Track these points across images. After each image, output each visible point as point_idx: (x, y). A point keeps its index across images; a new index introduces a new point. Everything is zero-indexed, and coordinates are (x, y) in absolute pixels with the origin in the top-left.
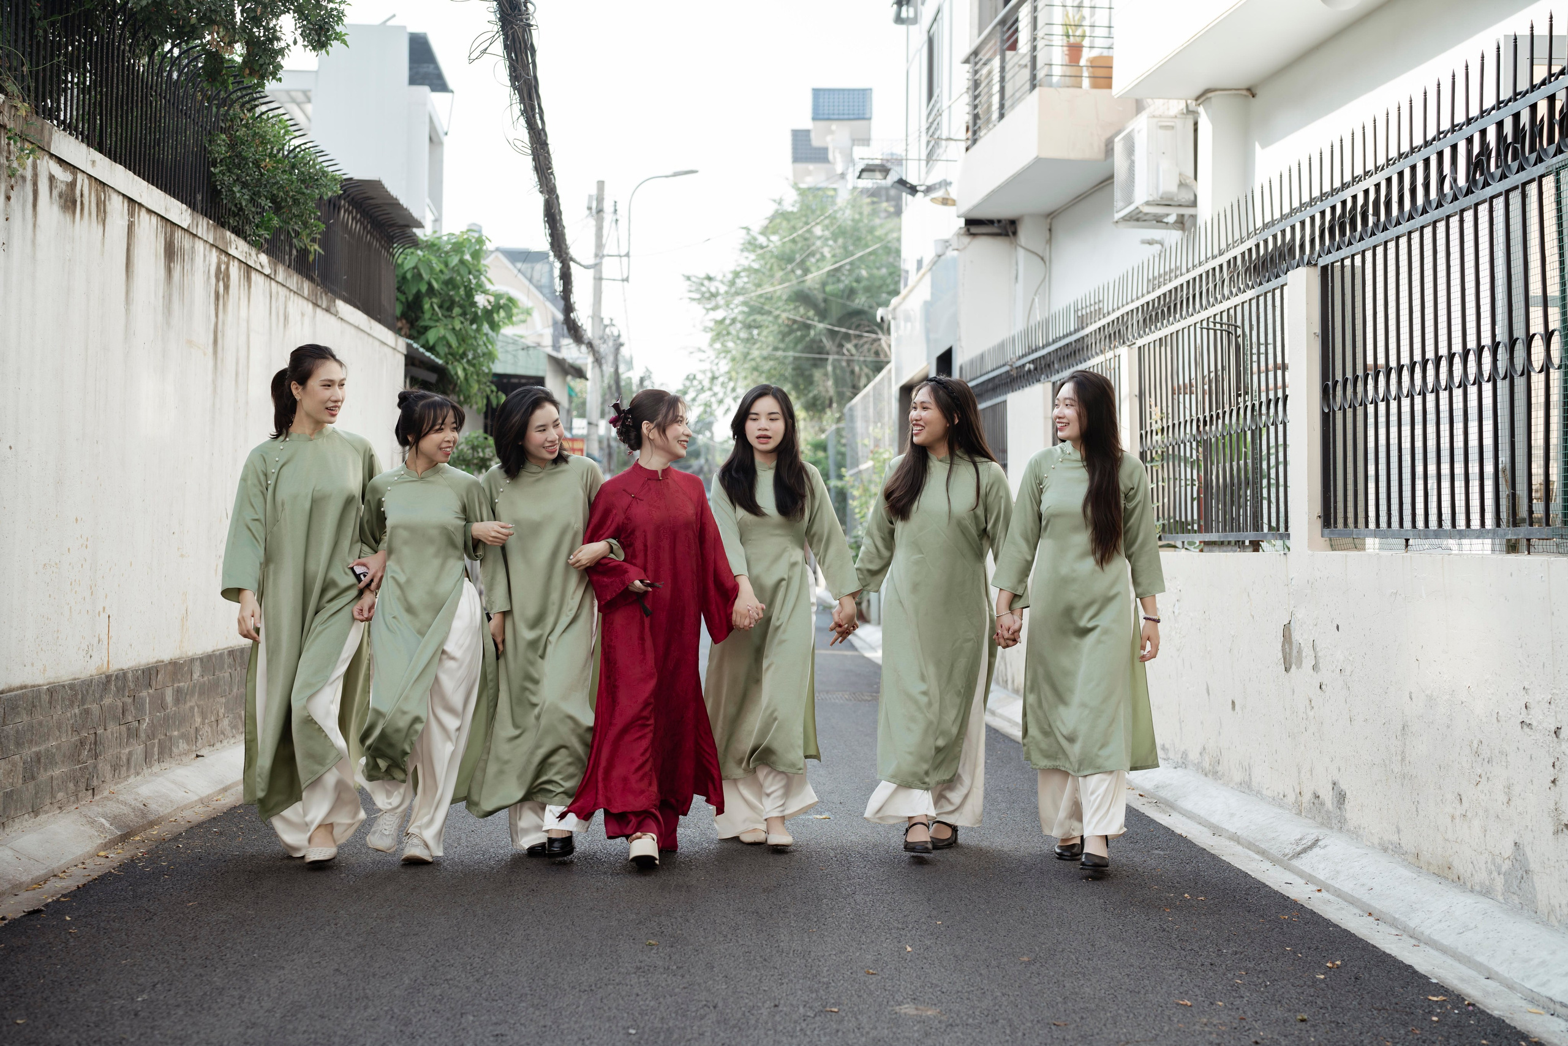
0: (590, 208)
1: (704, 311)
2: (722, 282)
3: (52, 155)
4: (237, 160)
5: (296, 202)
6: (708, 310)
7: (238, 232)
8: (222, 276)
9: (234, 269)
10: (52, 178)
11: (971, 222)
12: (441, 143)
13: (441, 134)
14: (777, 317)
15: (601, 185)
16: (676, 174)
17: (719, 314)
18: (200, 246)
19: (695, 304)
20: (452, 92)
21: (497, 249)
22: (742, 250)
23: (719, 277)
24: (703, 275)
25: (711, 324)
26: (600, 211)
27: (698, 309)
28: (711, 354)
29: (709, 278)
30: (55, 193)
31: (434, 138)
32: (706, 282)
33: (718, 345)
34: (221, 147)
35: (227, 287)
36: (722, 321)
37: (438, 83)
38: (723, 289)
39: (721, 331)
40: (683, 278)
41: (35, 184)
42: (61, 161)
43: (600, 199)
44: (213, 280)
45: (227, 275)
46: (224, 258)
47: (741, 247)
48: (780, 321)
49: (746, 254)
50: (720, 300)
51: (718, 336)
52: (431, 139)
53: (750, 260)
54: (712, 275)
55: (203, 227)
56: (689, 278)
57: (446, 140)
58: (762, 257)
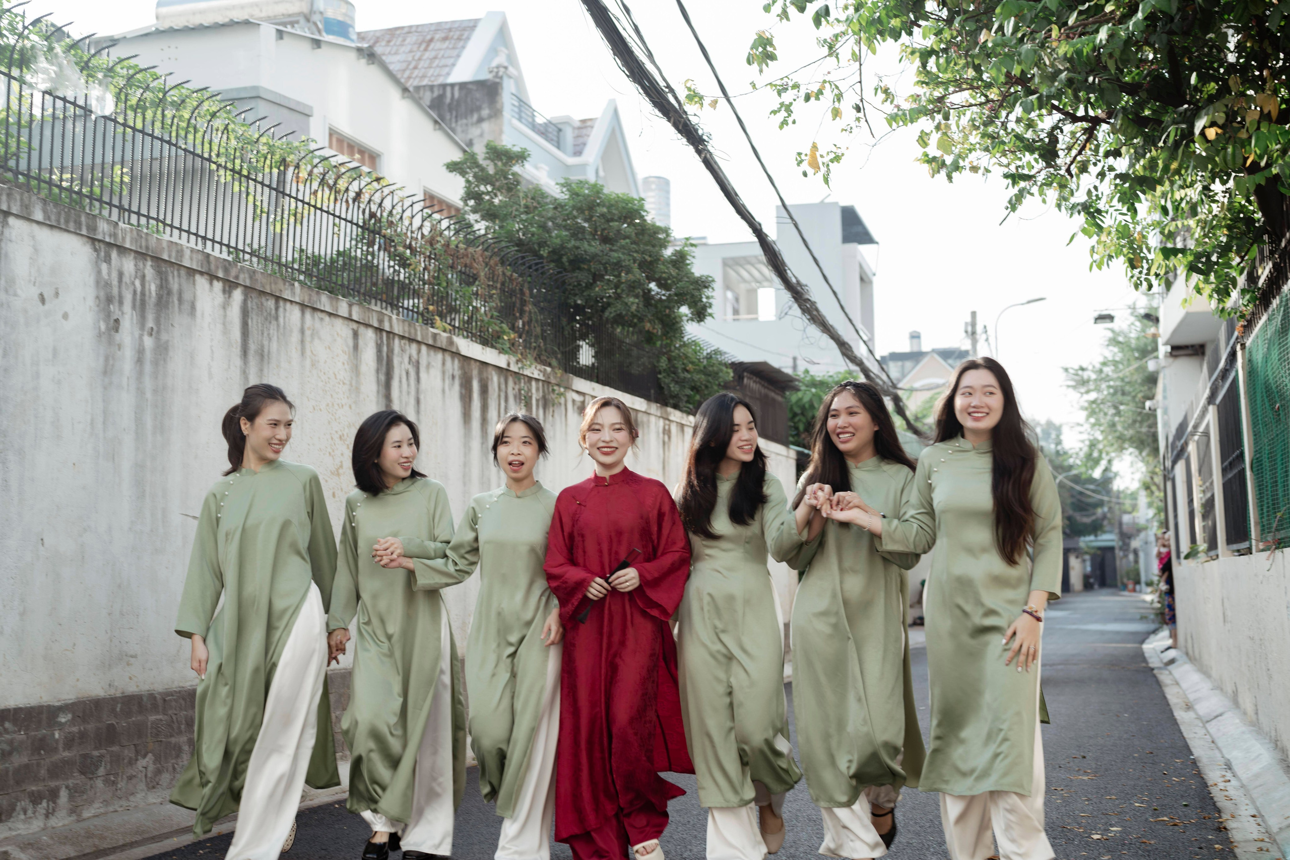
0: (966, 332)
1: (1079, 395)
2: (1093, 371)
3: (573, 390)
4: (672, 371)
5: (707, 387)
6: (1082, 394)
7: (676, 407)
8: (667, 432)
9: (674, 428)
10: (574, 401)
11: (1174, 348)
12: (871, 282)
13: (870, 274)
14: (1134, 397)
15: (974, 314)
16: (1029, 302)
17: (1093, 396)
18: (653, 419)
19: (1071, 390)
20: (877, 243)
21: (934, 351)
22: (1108, 345)
23: (1090, 368)
24: (1077, 367)
25: (1086, 405)
26: (974, 333)
27: (1074, 395)
28: (1087, 426)
29: (1082, 369)
30: (576, 407)
31: (864, 277)
32: (1080, 372)
33: (1092, 420)
34: (663, 363)
35: (669, 437)
36: (1094, 402)
37: (865, 237)
38: (1093, 376)
39: (1093, 409)
40: (1062, 371)
41: (566, 405)
42: (578, 392)
43: (974, 324)
44: (661, 435)
45: (669, 431)
46: (667, 422)
47: (1107, 343)
48: (1137, 399)
49: (1111, 348)
50: (1092, 386)
51: (1092, 413)
52: (862, 279)
53: (1113, 353)
54: (1084, 366)
55: (654, 408)
56: (1066, 370)
57: (875, 280)
58: (1122, 351)
